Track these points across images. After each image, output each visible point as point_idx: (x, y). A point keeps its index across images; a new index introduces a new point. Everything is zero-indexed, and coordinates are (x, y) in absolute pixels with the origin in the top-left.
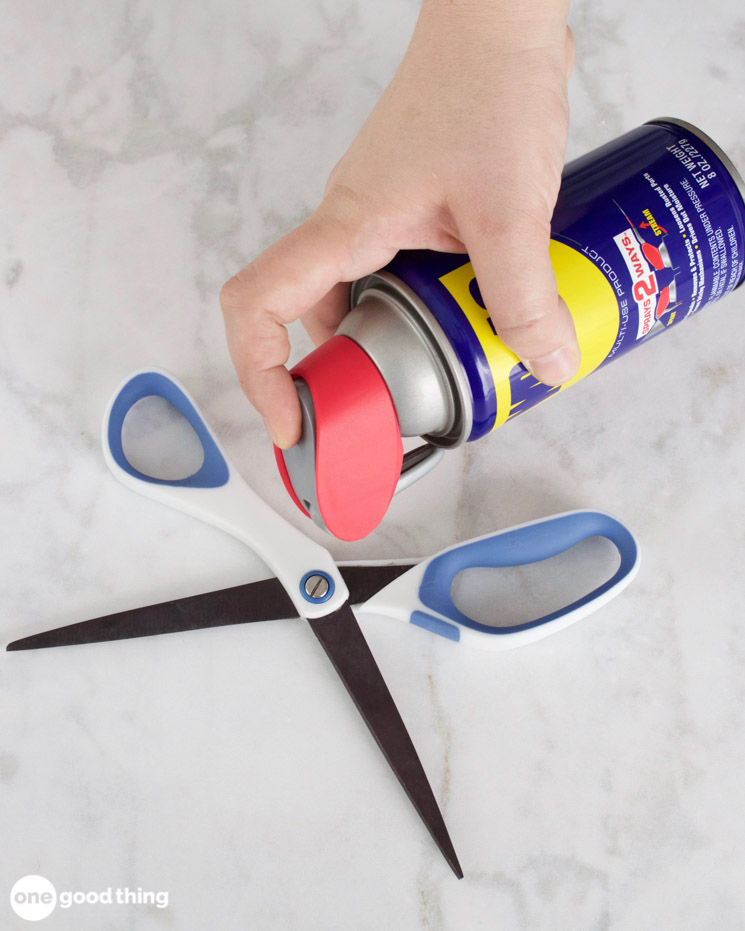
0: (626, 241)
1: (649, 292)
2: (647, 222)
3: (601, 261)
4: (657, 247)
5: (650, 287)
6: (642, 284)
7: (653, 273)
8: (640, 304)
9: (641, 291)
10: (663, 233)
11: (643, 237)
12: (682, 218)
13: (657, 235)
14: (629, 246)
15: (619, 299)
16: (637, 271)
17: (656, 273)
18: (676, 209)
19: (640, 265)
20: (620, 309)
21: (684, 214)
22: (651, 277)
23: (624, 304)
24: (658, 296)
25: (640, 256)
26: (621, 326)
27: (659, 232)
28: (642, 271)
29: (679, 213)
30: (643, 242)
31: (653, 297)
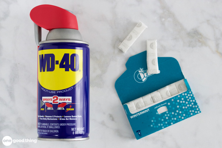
0: (69, 100)
1: (54, 101)
2: (71, 108)
3: (68, 90)
4: (64, 107)
5: (55, 101)
6: (57, 99)
7: (58, 103)
8: (52, 97)
9: (55, 98)
10: (66, 111)
11: (68, 104)
12: (67, 118)
13: (67, 109)
14: (68, 100)
15: (56, 91)
16: (61, 99)
17: (58, 104)
18: (70, 118)
19: (62, 100)
20: (54, 91)
21: (68, 119)
22: (57, 102)
23: (54, 92)
24: (51, 103)
25: (64, 101)
26: (49, 90)
27: (67, 110)
28: (60, 100)
29: (69, 118)
30: (67, 104)
31: (52, 102)
